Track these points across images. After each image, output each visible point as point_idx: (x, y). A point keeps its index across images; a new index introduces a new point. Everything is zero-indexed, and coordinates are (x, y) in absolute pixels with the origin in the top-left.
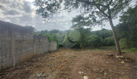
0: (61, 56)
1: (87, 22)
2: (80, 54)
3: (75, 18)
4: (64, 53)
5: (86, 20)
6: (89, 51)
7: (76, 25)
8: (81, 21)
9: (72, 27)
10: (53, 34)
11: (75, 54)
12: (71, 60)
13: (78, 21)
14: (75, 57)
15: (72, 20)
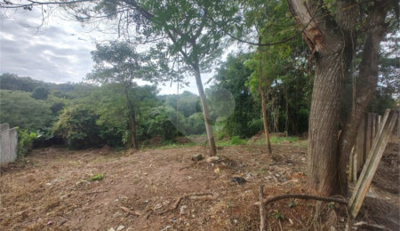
0: (34, 187)
2: (119, 166)
3: (107, 48)
4: (52, 172)
5: (143, 60)
6: (147, 153)
7: (108, 73)
8: (127, 61)
9: (94, 76)
12: (81, 193)
13: (115, 60)
14: (101, 179)
15: (92, 53)
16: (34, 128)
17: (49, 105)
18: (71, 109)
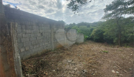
1: (130, 8)
3: (110, 5)
4: (92, 46)
7: (110, 15)
8: (119, 8)
9: (104, 18)
10: (80, 26)
11: (106, 49)
12: (101, 55)
13: (113, 9)
14: (107, 53)
15: (104, 9)
16: (87, 35)
17: (90, 29)
18: (95, 30)
